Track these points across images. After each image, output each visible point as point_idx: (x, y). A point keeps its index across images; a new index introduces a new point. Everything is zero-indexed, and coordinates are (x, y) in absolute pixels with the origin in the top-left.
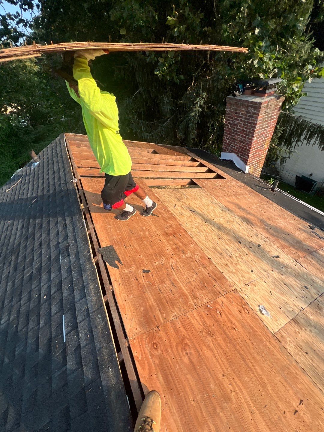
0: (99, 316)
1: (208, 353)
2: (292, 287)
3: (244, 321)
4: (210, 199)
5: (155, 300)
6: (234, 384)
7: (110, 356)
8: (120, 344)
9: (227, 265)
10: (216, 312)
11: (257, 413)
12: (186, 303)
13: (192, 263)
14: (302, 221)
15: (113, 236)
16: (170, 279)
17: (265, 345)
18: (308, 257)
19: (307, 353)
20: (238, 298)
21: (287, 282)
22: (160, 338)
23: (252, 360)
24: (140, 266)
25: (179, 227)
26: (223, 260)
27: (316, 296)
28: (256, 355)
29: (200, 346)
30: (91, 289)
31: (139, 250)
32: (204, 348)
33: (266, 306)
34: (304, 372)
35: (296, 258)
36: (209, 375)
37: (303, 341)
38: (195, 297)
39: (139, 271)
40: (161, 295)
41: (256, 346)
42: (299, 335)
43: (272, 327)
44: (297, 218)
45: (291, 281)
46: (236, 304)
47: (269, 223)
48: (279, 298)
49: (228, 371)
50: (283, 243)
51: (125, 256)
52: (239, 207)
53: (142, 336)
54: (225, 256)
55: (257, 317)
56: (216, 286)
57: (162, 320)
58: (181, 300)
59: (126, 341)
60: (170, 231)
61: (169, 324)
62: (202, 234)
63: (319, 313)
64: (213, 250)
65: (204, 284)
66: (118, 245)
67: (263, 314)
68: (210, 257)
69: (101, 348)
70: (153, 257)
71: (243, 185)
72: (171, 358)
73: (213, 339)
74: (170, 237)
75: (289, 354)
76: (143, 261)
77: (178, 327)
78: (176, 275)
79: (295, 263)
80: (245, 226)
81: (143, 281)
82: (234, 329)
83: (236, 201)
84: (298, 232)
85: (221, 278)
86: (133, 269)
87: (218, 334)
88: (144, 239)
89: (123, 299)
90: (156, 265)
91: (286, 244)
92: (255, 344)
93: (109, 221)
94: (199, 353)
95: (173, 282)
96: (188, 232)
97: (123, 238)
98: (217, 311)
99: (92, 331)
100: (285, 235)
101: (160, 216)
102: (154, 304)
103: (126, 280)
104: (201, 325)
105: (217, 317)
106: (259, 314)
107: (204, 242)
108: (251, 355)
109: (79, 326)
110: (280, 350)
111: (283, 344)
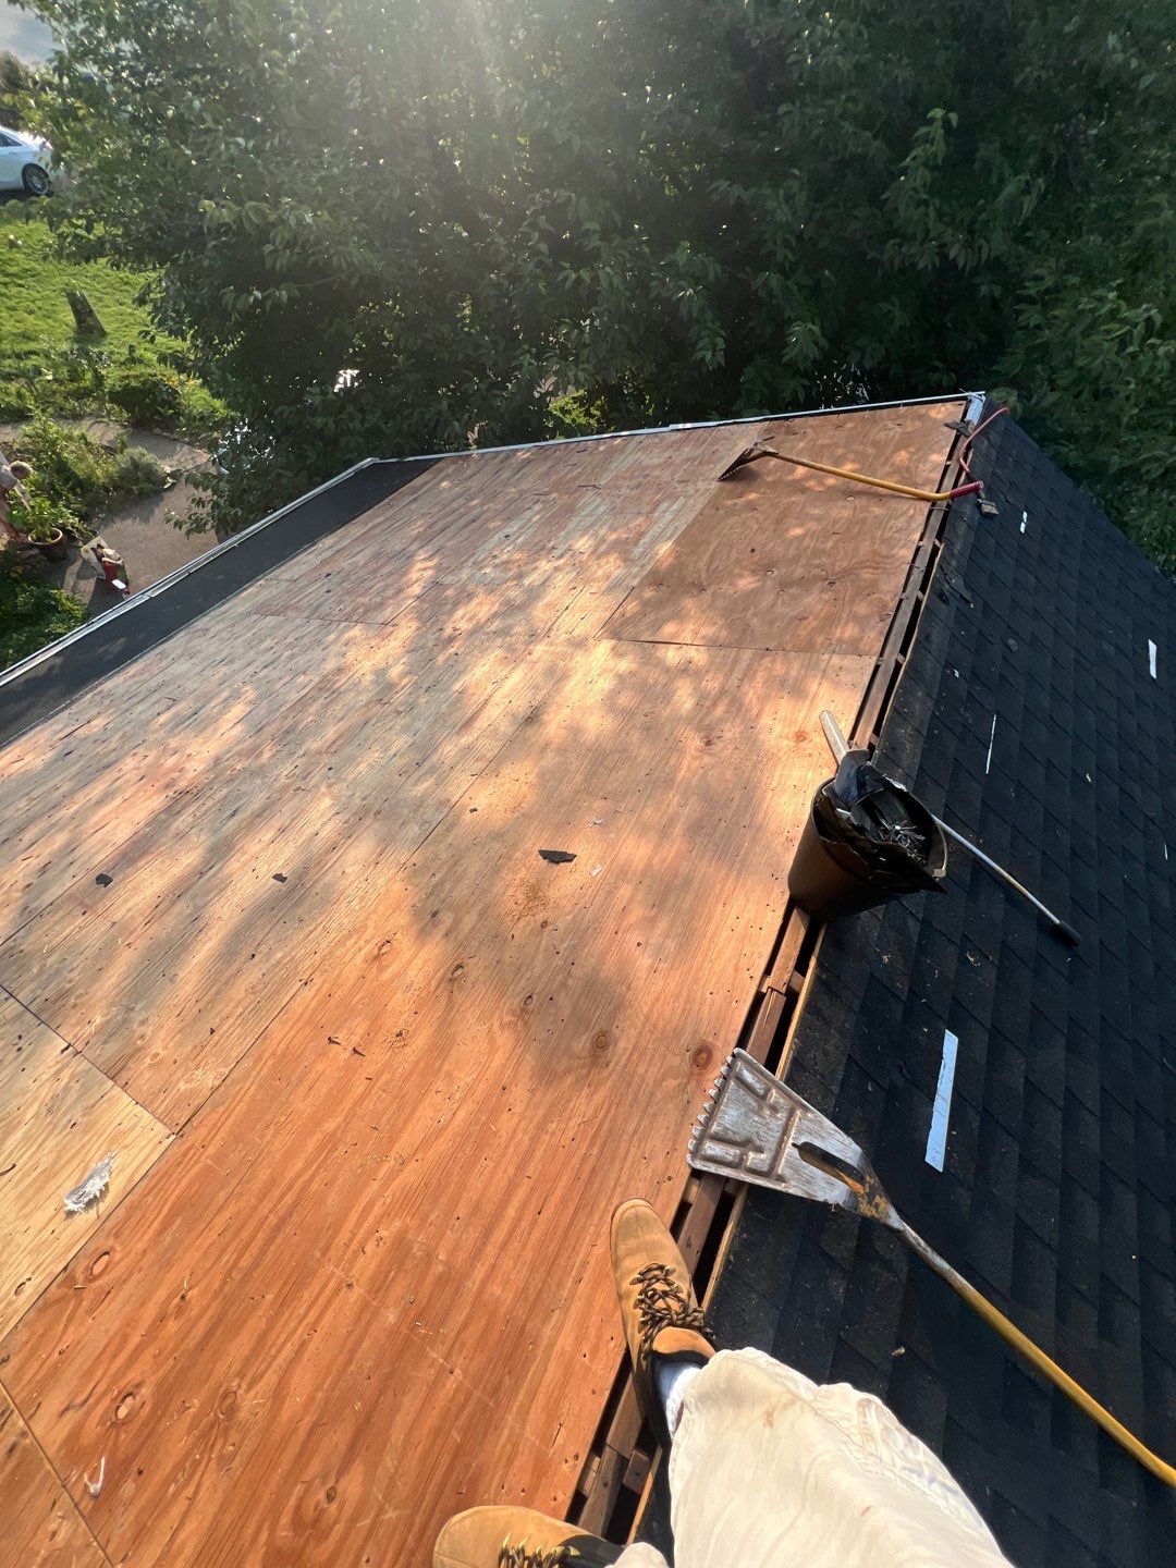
3: (145, 1263)
6: (358, 1238)
10: (124, 1422)
17: (220, 1158)
19: (212, 1031)
20: (40, 1328)
23: (276, 1193)
28: (256, 1186)
29: (285, 1441)
32: (285, 1415)
33: (70, 1185)
34: (264, 1035)
37: (180, 1045)
41: (228, 1190)
42: (163, 1053)
43: (150, 1145)
48: (27, 1138)
49: (333, 1273)
55: (121, 1211)
67: (104, 1191)
73: (244, 1386)
75: (228, 1081)
82: (183, 1297)
87: (220, 1370)
92: (222, 1196)
98: (115, 1423)
105: (147, 1408)
110: (222, 1109)
111: (200, 1100)
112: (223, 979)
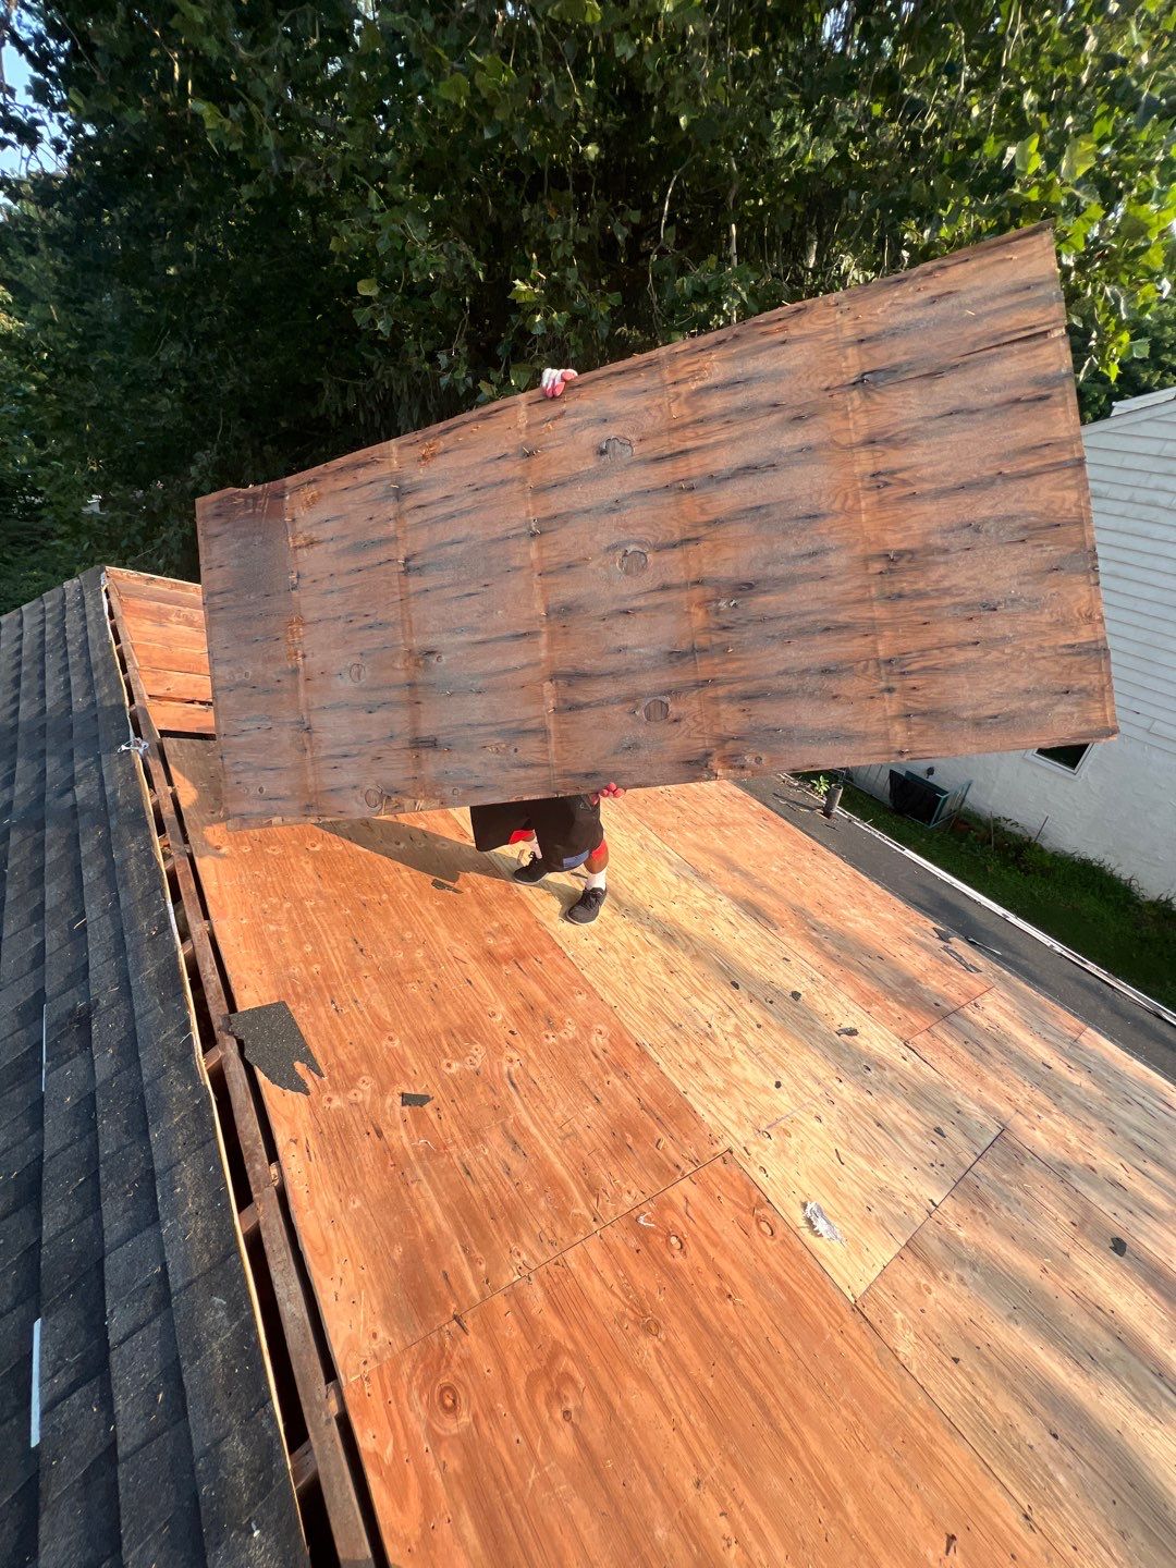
0: (217, 1300)
1: (641, 1402)
2: (901, 1132)
3: (761, 1266)
4: (639, 835)
5: (447, 1210)
6: (736, 1510)
7: (260, 1472)
8: (305, 1409)
9: (697, 1066)
10: (668, 1241)
12: (562, 1213)
13: (581, 1063)
14: (914, 913)
15: (287, 964)
16: (502, 1124)
17: (830, 1349)
18: (937, 1030)
19: (956, 1360)
20: (737, 1184)
21: (883, 1118)
22: (467, 1362)
23: (791, 1411)
24: (394, 1082)
25: (536, 931)
26: (685, 1048)
27: (969, 1159)
28: (802, 1388)
29: (614, 1377)
30: (183, 1185)
31: (389, 1019)
32: (630, 1383)
33: (825, 1205)
34: (954, 1430)
35: (906, 1036)
36: (649, 1490)
37: (941, 1319)
38: (593, 1189)
39: (389, 1101)
40: (472, 1189)
41: (801, 1354)
42: (931, 1298)
43: (848, 1278)
44: (902, 906)
45: (896, 1111)
46: (731, 1205)
47: (821, 920)
48: (862, 1172)
49: (712, 1465)
50: (864, 983)
51: (336, 1043)
52: (732, 866)
53: (396, 1364)
54: (691, 1033)
55: (799, 1246)
56: (665, 1141)
57: (474, 1291)
58: (542, 1204)
59: (332, 1394)
60: (504, 945)
61: (500, 1301)
62: (613, 956)
63: (983, 1216)
64: (649, 1014)
65: (624, 1137)
66: (310, 1001)
67: (818, 1234)
68: (641, 1039)
70: (440, 1045)
71: (740, 792)
72: (507, 1441)
73: (658, 1345)
74: (504, 967)
75: (902, 1371)
76: (403, 1059)
77: (534, 1311)
78: (526, 1108)
79: (904, 1051)
80: (750, 928)
81: (401, 1138)
82: (730, 1296)
83: (720, 844)
84: (905, 950)
85: (675, 1113)
86: (363, 1091)
87: (675, 1323)
88: (407, 977)
89: (323, 1214)
90: (452, 1077)
91: (874, 989)
92: (798, 1346)
93: (272, 906)
94: (610, 1404)
95: (517, 1138)
96: (564, 948)
97: (328, 974)
98: (669, 1235)
100: (870, 960)
101: (469, 890)
102: (445, 1226)
103: (335, 1138)
104: (614, 1293)
105: (670, 1259)
106: (805, 1232)
107: (620, 985)
108: (787, 1390)
110: (876, 1359)
111: (884, 1332)
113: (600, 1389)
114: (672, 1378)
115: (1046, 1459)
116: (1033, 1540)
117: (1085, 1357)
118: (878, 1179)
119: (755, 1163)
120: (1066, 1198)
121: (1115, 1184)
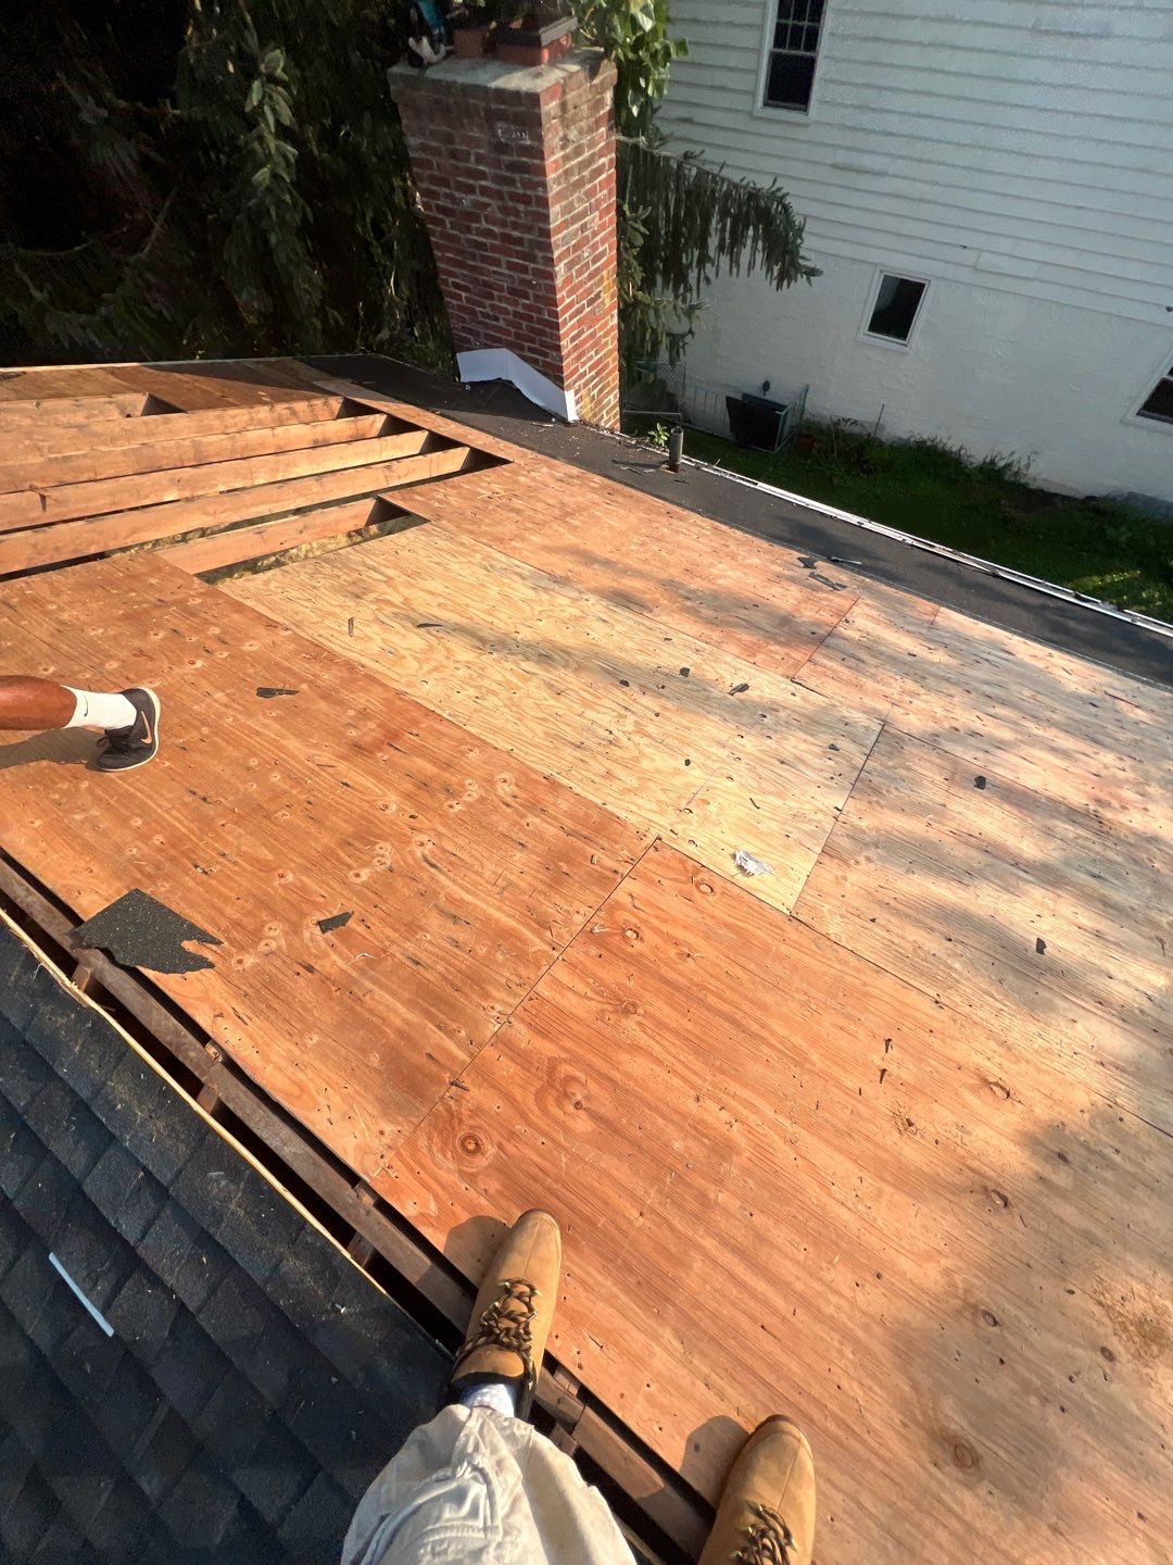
0: (214, 1174)
1: (637, 1066)
2: (801, 760)
3: (709, 921)
4: (479, 556)
5: (411, 1004)
6: (731, 1101)
7: (324, 1272)
8: (343, 1214)
9: (609, 775)
10: (624, 936)
11: (804, 1133)
12: (521, 956)
13: (495, 818)
14: (778, 549)
15: (120, 849)
16: (436, 906)
17: (778, 957)
18: (818, 658)
19: (873, 920)
20: (673, 863)
21: (786, 756)
22: (477, 1111)
23: (758, 1014)
24: (303, 915)
25: (400, 703)
26: (592, 763)
27: (859, 760)
28: (761, 995)
29: (608, 1059)
30: (121, 1101)
31: (270, 857)
32: (623, 1057)
33: (750, 849)
34: (880, 970)
35: (791, 673)
36: (660, 1121)
37: (858, 895)
38: (543, 924)
39: (307, 935)
40: (428, 976)
41: (757, 972)
42: (848, 884)
43: (780, 897)
44: (765, 545)
45: (796, 744)
46: (671, 883)
47: (693, 586)
48: (776, 809)
49: (705, 1081)
50: (746, 637)
51: (222, 905)
52: (588, 559)
53: (412, 1144)
54: (594, 746)
55: (736, 891)
56: (598, 854)
57: (462, 1055)
58: (500, 957)
59: (362, 1192)
60: (370, 731)
61: (490, 1053)
62: (493, 699)
63: (877, 802)
64: (549, 744)
65: (558, 868)
66: (167, 877)
67: (749, 875)
68: (547, 772)
69: (276, 1268)
70: (339, 860)
71: (575, 471)
72: (534, 1149)
73: (639, 1018)
74: (379, 755)
75: (836, 947)
76: (304, 889)
77: (523, 1045)
78: (454, 881)
79: (792, 687)
80: (625, 619)
81: (336, 962)
82: (688, 955)
83: (571, 539)
84: (776, 589)
85: (600, 825)
86: (274, 938)
87: (648, 996)
88: (271, 807)
89: (283, 1063)
90: (364, 884)
91: (755, 640)
92: (752, 966)
93: (64, 793)
94: (612, 1081)
95: (453, 911)
96: (439, 711)
97: (176, 841)
98: (624, 930)
99: (211, 1239)
100: (746, 612)
101: (304, 687)
102: (413, 1017)
103: (264, 994)
104: (590, 999)
105: (630, 950)
107: (510, 726)
108: (751, 1002)
109: (141, 1251)
110: (814, 948)
111: (818, 928)
112: (921, 917)
113: (599, 1073)
114: (658, 1038)
115: (945, 957)
116: (944, 1015)
117: (965, 875)
118: (790, 808)
119: (684, 839)
120: (938, 761)
121: (975, 734)
